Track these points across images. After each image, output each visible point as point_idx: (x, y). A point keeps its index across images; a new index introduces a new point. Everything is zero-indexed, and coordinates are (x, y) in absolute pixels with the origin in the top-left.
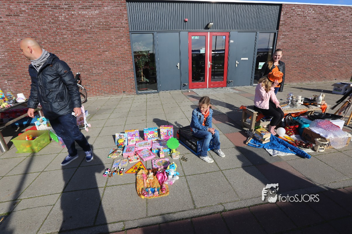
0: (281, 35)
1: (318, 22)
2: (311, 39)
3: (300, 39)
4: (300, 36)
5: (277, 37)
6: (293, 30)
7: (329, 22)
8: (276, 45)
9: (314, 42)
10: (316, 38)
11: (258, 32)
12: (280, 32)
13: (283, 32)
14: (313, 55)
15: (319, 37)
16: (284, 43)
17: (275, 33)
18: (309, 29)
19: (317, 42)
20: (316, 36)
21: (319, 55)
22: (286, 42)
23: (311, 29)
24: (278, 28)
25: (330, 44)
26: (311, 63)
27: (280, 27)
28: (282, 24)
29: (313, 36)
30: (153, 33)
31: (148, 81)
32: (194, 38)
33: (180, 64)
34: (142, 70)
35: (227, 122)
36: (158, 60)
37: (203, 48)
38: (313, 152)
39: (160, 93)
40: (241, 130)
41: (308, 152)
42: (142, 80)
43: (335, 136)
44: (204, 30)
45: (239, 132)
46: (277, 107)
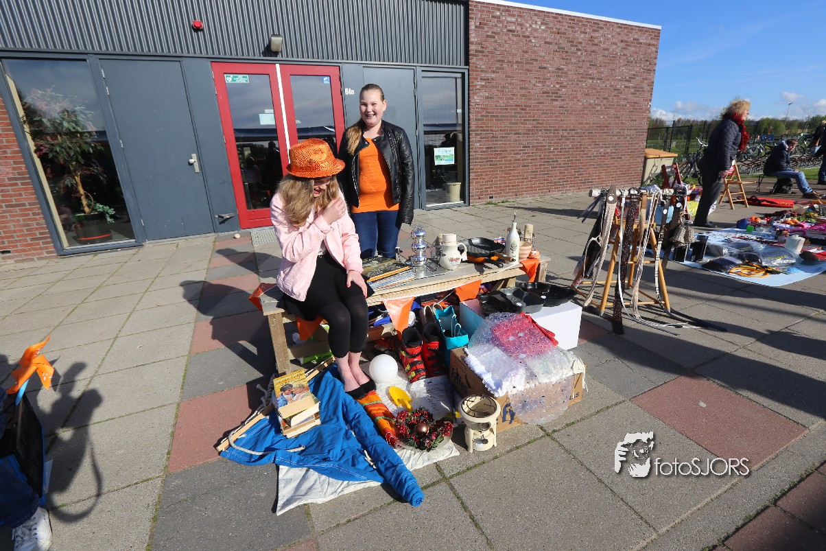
0: (476, 79)
1: (556, 51)
2: (548, 93)
3: (523, 92)
4: (522, 83)
5: (469, 83)
6: (502, 69)
7: (579, 53)
8: (469, 105)
9: (555, 100)
10: (559, 90)
11: (419, 70)
12: (473, 70)
13: (482, 71)
14: (557, 130)
15: (565, 87)
16: (487, 98)
17: (463, 74)
18: (540, 68)
19: (562, 100)
20: (558, 86)
21: (570, 130)
22: (491, 98)
23: (545, 68)
24: (467, 63)
25: (590, 104)
26: (556, 149)
27: (473, 60)
28: (476, 51)
29: (552, 85)
30: (85, 60)
31: (112, 211)
32: (233, 80)
33: (199, 159)
34: (76, 177)
35: (243, 343)
36: (118, 147)
37: (266, 111)
38: (452, 455)
39: (147, 245)
40: (261, 375)
41: (435, 461)
42: (87, 209)
43: (532, 376)
44: (262, 58)
45: (247, 384)
46: (349, 284)
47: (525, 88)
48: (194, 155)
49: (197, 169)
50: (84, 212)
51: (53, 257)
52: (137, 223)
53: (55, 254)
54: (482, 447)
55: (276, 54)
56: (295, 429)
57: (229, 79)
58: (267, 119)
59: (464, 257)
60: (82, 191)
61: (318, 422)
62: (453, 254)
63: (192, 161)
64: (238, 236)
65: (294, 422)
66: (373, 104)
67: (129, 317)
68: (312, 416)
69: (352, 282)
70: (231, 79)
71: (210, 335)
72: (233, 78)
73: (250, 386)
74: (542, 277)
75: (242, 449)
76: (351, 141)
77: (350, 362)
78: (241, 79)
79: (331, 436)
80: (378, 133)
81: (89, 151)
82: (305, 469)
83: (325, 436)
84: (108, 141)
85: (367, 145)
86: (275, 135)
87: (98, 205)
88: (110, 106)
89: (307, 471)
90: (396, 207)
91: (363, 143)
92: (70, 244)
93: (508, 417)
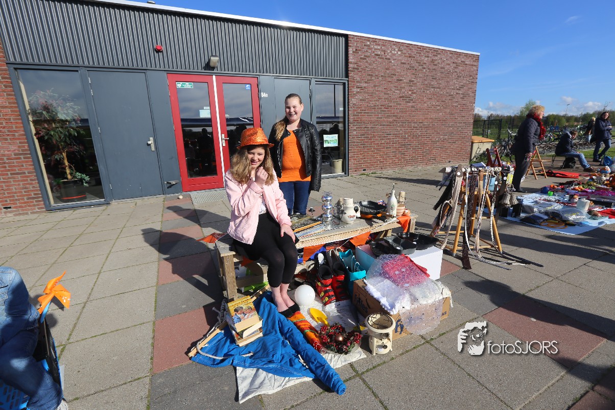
0: (353, 87)
1: (409, 69)
2: (403, 97)
3: (386, 96)
4: (385, 90)
5: (348, 90)
6: (372, 80)
7: (424, 70)
8: (348, 105)
9: (408, 102)
10: (411, 95)
11: (313, 81)
12: (351, 81)
13: (357, 82)
14: (410, 123)
15: (415, 93)
16: (361, 100)
17: (344, 84)
18: (398, 80)
19: (414, 102)
20: (410, 93)
21: (419, 123)
22: (364, 100)
23: (401, 80)
24: (347, 76)
25: (433, 105)
26: (409, 136)
27: (351, 74)
28: (354, 68)
29: (406, 92)
30: (77, 71)
31: (87, 178)
32: (182, 86)
33: (155, 141)
34: (63, 153)
35: (196, 276)
36: (96, 131)
37: (205, 108)
38: (361, 357)
39: (113, 203)
40: (213, 301)
41: (349, 362)
42: (69, 177)
43: (414, 299)
44: (203, 71)
45: (204, 307)
46: (282, 234)
47: (388, 94)
48: (151, 139)
49: (153, 148)
50: (67, 179)
51: (43, 212)
52: (107, 186)
53: (44, 210)
54: (383, 351)
55: (213, 68)
56: (246, 340)
57: (179, 85)
58: (205, 114)
59: (358, 214)
60: (67, 163)
61: (261, 335)
62: (351, 213)
63: (149, 142)
64: (181, 197)
65: (245, 334)
66: (294, 107)
67: (107, 257)
68: (257, 330)
69: (285, 233)
70: (180, 85)
71: (171, 271)
72: (182, 85)
73: (207, 308)
74: (412, 229)
75: (206, 355)
76: (278, 132)
77: (281, 290)
78: (188, 85)
79: (273, 345)
80: (297, 127)
81: (74, 134)
82: (255, 369)
83: (268, 344)
84: (89, 126)
85: (290, 135)
86: (210, 123)
87: (77, 173)
88: (93, 104)
89: (257, 370)
90: (309, 179)
91: (286, 133)
92: (55, 202)
93: (399, 329)
